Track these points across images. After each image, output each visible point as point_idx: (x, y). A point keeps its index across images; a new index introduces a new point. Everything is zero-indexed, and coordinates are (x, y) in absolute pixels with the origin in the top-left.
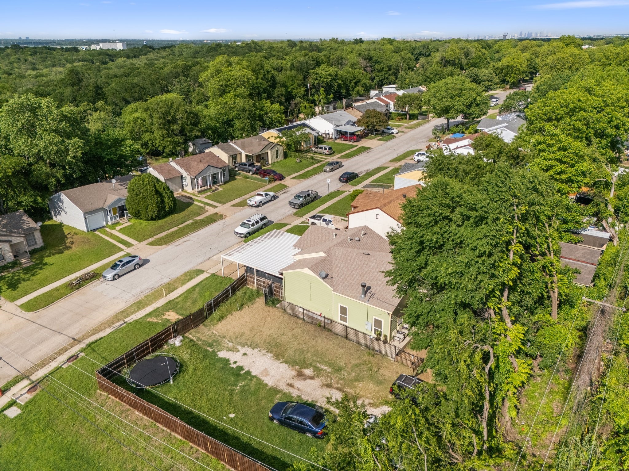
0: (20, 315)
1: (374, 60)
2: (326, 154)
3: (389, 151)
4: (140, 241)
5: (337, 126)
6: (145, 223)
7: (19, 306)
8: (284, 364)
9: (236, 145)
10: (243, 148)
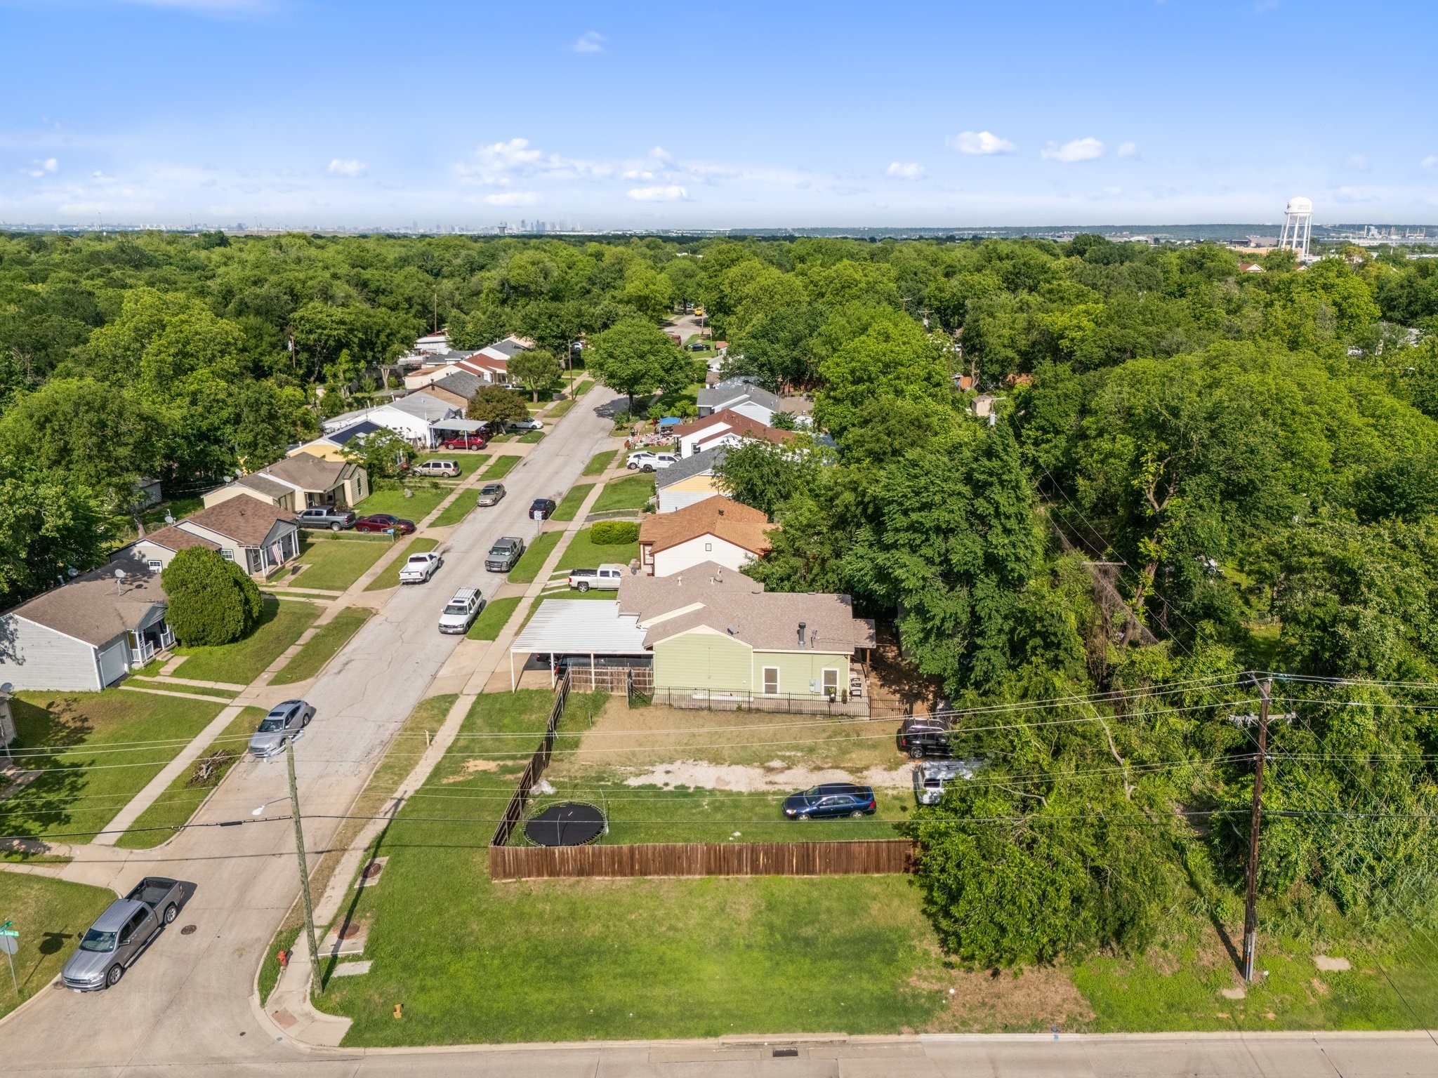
0: (132, 857)
1: (373, 286)
2: (449, 477)
3: (560, 460)
4: (247, 681)
5: (434, 422)
6: (219, 651)
7: (114, 846)
8: (734, 767)
9: (277, 475)
10: (295, 481)
